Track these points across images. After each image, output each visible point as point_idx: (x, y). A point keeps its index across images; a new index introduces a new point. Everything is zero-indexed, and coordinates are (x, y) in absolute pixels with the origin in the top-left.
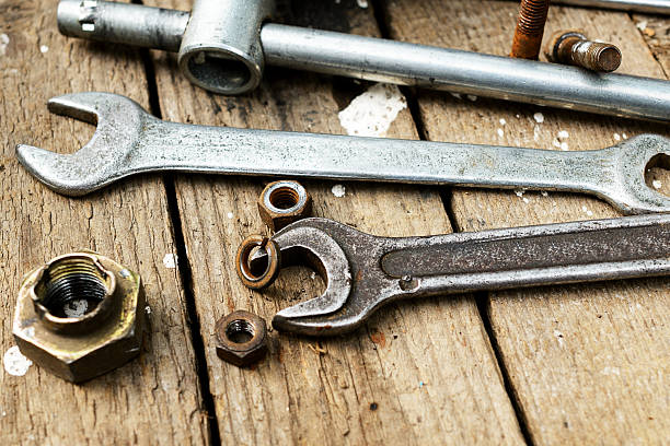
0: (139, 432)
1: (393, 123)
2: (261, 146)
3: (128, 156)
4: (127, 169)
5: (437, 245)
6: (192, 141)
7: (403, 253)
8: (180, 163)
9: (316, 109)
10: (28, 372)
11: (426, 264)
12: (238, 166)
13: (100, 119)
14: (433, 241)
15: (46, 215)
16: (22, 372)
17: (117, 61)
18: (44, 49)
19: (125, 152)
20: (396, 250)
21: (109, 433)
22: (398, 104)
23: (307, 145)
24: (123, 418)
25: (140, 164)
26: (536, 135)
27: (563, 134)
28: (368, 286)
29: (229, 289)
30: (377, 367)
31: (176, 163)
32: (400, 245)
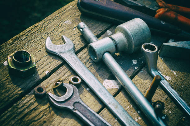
0: (8, 88)
1: (113, 89)
2: (83, 70)
3: (61, 52)
4: (59, 54)
5: (88, 109)
6: (74, 59)
7: (81, 105)
8: (68, 60)
9: (103, 75)
10: (6, 66)
11: (82, 110)
12: (75, 69)
13: (65, 44)
14: (88, 108)
15: (40, 50)
16: (5, 65)
17: (82, 40)
18: (74, 29)
19: (62, 51)
20: (80, 103)
21: (4, 84)
22: (117, 87)
23: (90, 76)
24: (9, 84)
25: (61, 55)
26: (134, 114)
27: (140, 118)
28: (68, 104)
29: (50, 85)
30: (54, 118)
31: (67, 60)
32: (82, 103)
